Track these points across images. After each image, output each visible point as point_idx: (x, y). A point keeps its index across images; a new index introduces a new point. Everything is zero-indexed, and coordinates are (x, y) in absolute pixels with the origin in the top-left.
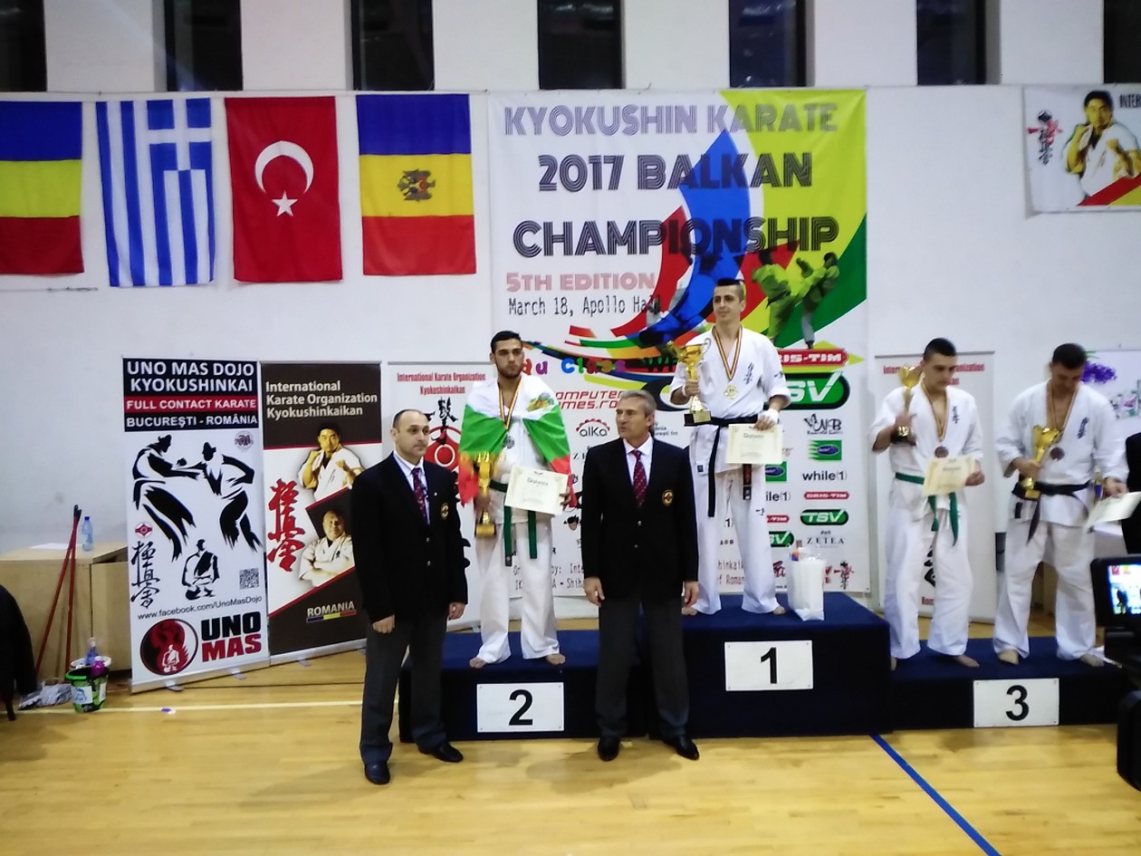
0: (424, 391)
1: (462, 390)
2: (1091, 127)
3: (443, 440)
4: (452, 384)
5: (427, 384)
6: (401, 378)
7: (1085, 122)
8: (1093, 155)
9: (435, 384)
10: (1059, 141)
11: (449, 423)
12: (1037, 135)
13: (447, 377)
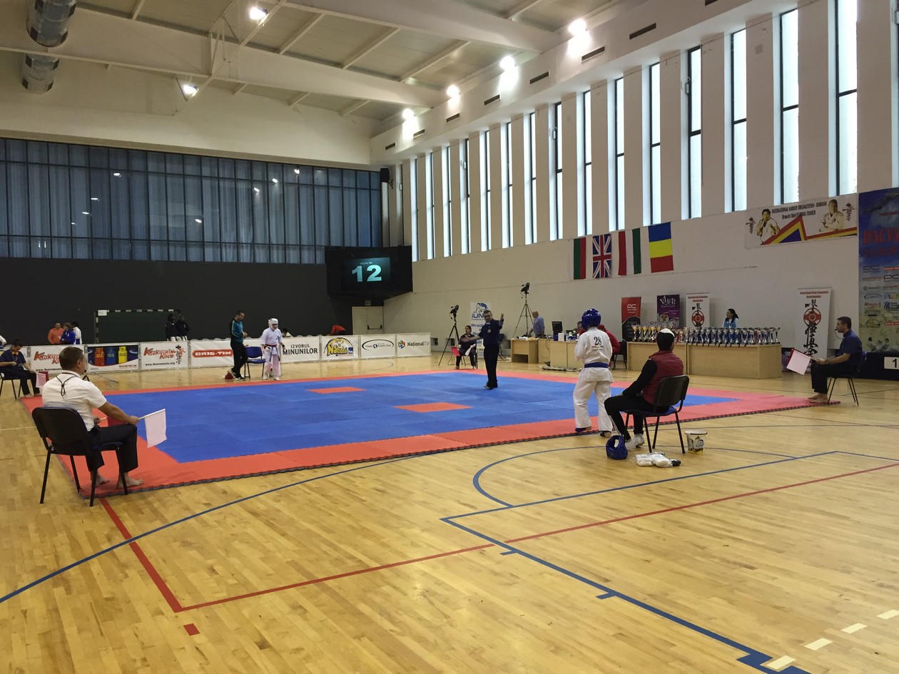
0: (808, 297)
1: (820, 297)
4: (816, 295)
5: (809, 295)
6: (801, 293)
9: (811, 295)
13: (815, 293)
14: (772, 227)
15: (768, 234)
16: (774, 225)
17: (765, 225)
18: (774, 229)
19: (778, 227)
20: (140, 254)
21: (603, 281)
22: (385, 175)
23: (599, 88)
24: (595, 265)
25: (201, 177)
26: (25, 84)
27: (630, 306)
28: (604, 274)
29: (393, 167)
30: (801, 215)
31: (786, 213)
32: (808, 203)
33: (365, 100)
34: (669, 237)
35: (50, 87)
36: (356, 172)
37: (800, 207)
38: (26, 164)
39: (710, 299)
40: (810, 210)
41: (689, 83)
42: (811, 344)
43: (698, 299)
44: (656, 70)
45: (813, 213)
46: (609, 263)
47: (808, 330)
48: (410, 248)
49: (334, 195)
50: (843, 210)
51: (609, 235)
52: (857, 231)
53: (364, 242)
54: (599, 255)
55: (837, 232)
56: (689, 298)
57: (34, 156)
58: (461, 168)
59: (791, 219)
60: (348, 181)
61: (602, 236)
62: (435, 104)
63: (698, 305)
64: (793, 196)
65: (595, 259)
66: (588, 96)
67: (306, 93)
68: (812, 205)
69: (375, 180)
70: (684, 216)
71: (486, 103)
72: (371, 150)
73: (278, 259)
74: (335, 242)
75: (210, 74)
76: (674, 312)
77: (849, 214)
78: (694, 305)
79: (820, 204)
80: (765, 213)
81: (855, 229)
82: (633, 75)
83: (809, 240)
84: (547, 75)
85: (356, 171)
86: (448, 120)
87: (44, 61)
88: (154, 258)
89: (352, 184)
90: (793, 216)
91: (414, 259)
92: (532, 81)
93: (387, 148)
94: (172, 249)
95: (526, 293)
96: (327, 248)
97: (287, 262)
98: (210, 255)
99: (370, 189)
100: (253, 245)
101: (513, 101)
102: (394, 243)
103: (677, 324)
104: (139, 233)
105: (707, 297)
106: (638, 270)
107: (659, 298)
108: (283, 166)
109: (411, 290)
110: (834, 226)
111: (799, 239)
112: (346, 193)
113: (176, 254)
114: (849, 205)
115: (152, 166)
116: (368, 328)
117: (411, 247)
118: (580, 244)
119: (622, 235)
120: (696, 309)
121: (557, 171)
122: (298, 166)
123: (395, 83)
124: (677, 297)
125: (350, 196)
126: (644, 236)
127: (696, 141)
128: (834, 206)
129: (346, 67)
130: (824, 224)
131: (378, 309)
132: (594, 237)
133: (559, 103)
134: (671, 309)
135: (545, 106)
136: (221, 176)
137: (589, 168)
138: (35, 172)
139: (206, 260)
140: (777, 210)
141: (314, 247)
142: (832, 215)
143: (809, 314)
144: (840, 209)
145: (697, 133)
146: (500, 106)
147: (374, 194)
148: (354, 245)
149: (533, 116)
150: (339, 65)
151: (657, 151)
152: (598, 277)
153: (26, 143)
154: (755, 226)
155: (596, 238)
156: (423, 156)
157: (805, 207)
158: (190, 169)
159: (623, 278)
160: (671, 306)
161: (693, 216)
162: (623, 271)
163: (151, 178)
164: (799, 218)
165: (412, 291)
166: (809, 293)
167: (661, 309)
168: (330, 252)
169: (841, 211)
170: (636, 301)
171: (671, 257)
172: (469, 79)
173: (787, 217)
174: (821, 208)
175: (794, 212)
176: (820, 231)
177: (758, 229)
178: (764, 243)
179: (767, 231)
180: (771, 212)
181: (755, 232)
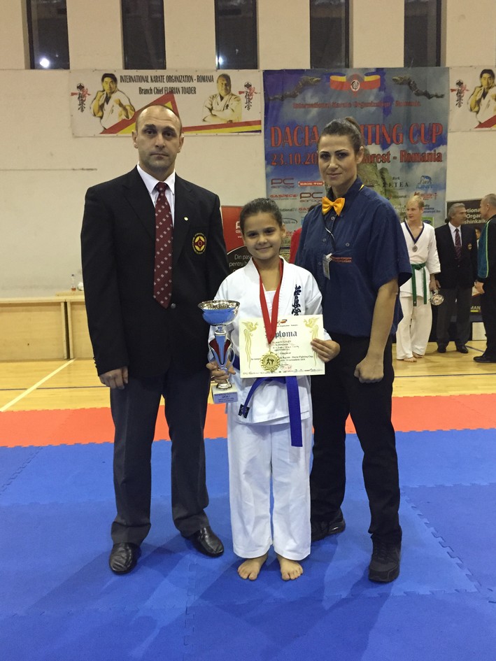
2: (483, 88)
7: (480, 85)
8: (484, 102)
10: (466, 96)
12: (456, 92)
14: (121, 105)
15: (113, 116)
16: (125, 102)
17: (107, 100)
18: (125, 109)
19: (131, 106)
30: (172, 92)
31: (145, 86)
37: (169, 79)
40: (187, 85)
50: (240, 93)
52: (262, 127)
55: (231, 124)
59: (155, 97)
68: (190, 78)
77: (249, 101)
79: (202, 79)
80: (107, 79)
81: (259, 123)
90: (159, 91)
110: (227, 116)
114: (248, 86)
128: (226, 85)
130: (211, 110)
140: (129, 79)
142: (222, 98)
144: (234, 90)
154: (88, 100)
157: (178, 79)
164: (169, 96)
169: (238, 94)
173: (146, 92)
174: (203, 83)
175: (160, 85)
176: (204, 120)
177: (95, 105)
178: (106, 131)
179: (112, 111)
180: (118, 79)
181: (88, 111)
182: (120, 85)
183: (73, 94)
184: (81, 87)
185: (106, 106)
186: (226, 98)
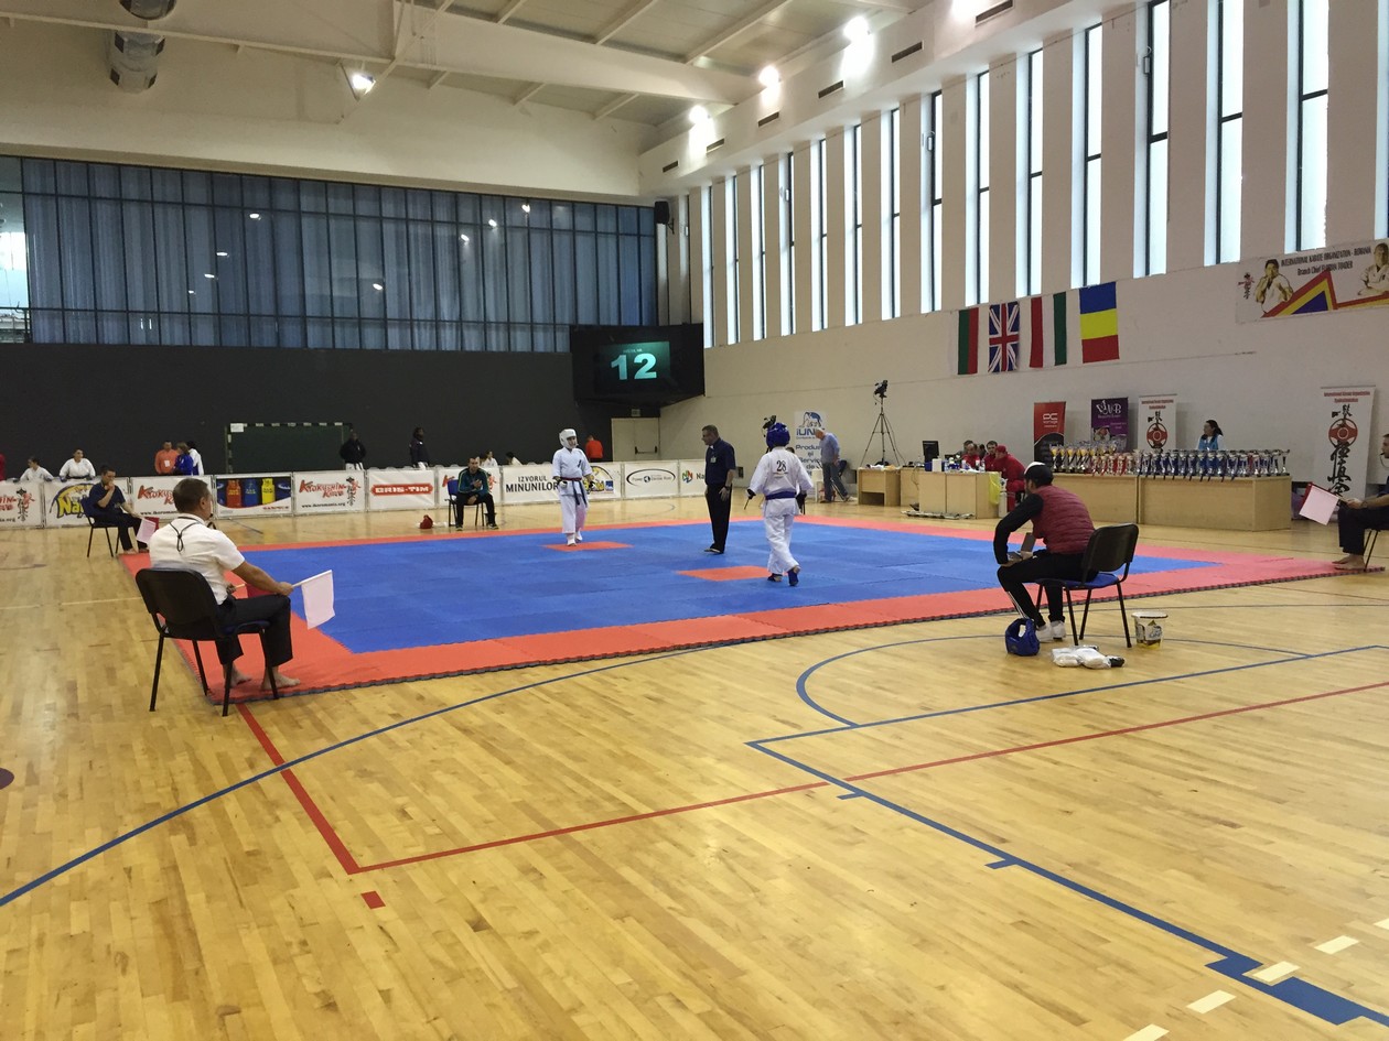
0: (1337, 401)
1: (1356, 400)
3: (1344, 425)
4: (1352, 397)
5: (1338, 398)
6: (1326, 395)
9: (1342, 397)
11: (1348, 417)
13: (1349, 394)
14: (1280, 288)
15: (1273, 299)
16: (1285, 286)
17: (1269, 285)
18: (1284, 292)
19: (1290, 288)
20: (292, 339)
21: (1004, 376)
22: (663, 212)
23: (1002, 67)
24: (993, 352)
25: (380, 219)
26: (115, 77)
27: (1049, 417)
28: (1007, 366)
29: (674, 199)
30: (1328, 269)
31: (1303, 266)
32: (1341, 249)
33: (631, 94)
34: (1114, 306)
35: (152, 81)
36: (616, 208)
37: (1328, 256)
38: (120, 201)
39: (1178, 405)
40: (1344, 260)
41: (1150, 56)
42: (1339, 476)
43: (1158, 406)
44: (1096, 36)
45: (1348, 265)
46: (1016, 348)
47: (1335, 453)
48: (701, 326)
49: (584, 244)
51: (1016, 303)
53: (631, 318)
54: (1000, 335)
56: (1143, 403)
57: (132, 190)
58: (781, 199)
59: (1313, 276)
60: (607, 223)
61: (1004, 305)
62: (740, 99)
63: (1157, 414)
64: (1316, 238)
65: (992, 341)
66: (985, 80)
67: (539, 84)
68: (1347, 253)
69: (647, 219)
70: (1138, 272)
71: (822, 94)
72: (641, 173)
73: (498, 345)
74: (586, 318)
75: (393, 58)
76: (1118, 426)
78: (1152, 414)
79: (1359, 252)
80: (1270, 266)
82: (1057, 45)
83: (1340, 310)
84: (918, 47)
85: (617, 206)
86: (761, 123)
87: (141, 42)
88: (312, 344)
89: (611, 228)
90: (1316, 270)
91: (707, 344)
92: (896, 58)
93: (665, 169)
94: (338, 329)
95: (882, 396)
96: (572, 327)
97: (513, 349)
98: (395, 340)
99: (639, 235)
100: (460, 323)
101: (864, 91)
102: (676, 320)
103: (1124, 444)
104: (290, 307)
105: (1172, 401)
106: (1061, 359)
107: (1094, 402)
108: (506, 200)
109: (701, 391)
110: (1383, 287)
111: (1325, 308)
112: (601, 240)
113: (345, 339)
115: (307, 203)
116: (636, 452)
117: (702, 324)
118: (968, 318)
119: (1036, 303)
120: (1154, 421)
121: (934, 202)
122: (527, 201)
123: (678, 65)
124: (1123, 402)
125: (608, 246)
126: (1073, 304)
127: (1160, 150)
128: (1384, 254)
129: (601, 42)
130: (1366, 282)
131: (652, 422)
132: (992, 307)
133: (939, 93)
134: (1116, 420)
135: (916, 98)
136: (411, 216)
137: (985, 196)
138: (133, 214)
139: (390, 347)
140: (1290, 261)
141: (554, 326)
142: (1378, 269)
143: (1337, 429)
145: (1162, 136)
146: (844, 99)
147: (646, 243)
148: (614, 322)
149: (897, 115)
150: (590, 38)
151: (1095, 167)
152: (997, 370)
153: (118, 170)
154: (1253, 287)
155: (995, 308)
156: (721, 181)
157: (1335, 255)
158: (365, 207)
159: (1037, 373)
160: (1113, 417)
161: (1153, 272)
162: (1037, 361)
163: (305, 221)
164: (1326, 274)
165: (703, 393)
166: (1339, 394)
167: (1097, 421)
168: (578, 334)
170: (1058, 408)
171: (1115, 338)
172: (794, 57)
173: (1305, 272)
174: (1361, 256)
175: (1317, 264)
176: (1359, 294)
177: (1258, 292)
178: (1266, 315)
179: (1273, 295)
180: (1280, 264)
181: (1252, 297)
182: (1282, 269)
183: (1240, 283)
184: (1247, 276)
185: (1268, 292)
186: (1383, 268)
